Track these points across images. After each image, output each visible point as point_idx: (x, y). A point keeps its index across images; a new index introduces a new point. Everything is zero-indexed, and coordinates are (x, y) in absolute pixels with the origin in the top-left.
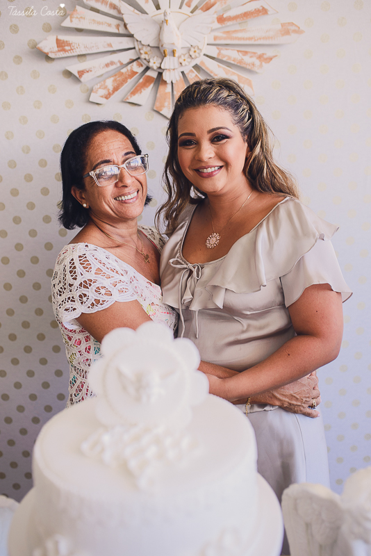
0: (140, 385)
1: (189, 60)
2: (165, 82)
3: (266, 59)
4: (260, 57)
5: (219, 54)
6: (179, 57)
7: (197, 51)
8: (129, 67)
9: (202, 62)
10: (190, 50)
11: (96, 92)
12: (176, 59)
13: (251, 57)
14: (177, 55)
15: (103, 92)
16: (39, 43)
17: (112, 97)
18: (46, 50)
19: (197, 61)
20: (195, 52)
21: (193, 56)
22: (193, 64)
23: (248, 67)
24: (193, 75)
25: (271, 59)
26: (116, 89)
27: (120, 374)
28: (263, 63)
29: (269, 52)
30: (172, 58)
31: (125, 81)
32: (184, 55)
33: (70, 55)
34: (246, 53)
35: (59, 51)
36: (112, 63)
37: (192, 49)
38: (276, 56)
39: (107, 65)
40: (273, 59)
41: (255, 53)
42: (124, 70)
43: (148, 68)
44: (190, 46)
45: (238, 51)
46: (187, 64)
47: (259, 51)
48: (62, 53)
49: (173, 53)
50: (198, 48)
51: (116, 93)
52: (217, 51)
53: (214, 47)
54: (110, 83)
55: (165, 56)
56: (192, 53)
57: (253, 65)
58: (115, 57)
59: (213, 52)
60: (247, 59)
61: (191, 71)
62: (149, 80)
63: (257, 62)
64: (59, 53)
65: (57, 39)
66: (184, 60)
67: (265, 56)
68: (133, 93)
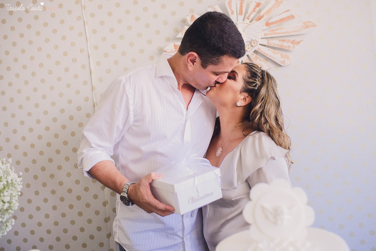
0: (277, 213)
1: (251, 48)
3: (296, 43)
4: (293, 42)
5: (268, 43)
7: (256, 43)
9: (259, 49)
10: (251, 42)
13: (287, 43)
16: (164, 48)
19: (256, 48)
20: (254, 43)
21: (253, 46)
22: (254, 50)
23: (286, 48)
24: (254, 56)
25: (300, 42)
27: (263, 208)
28: (295, 45)
29: (298, 39)
32: (248, 45)
34: (284, 41)
37: (253, 42)
38: (302, 40)
40: (301, 43)
41: (289, 40)
44: (251, 40)
45: (279, 40)
46: (250, 50)
47: (292, 39)
50: (256, 41)
52: (267, 42)
53: (265, 40)
56: (252, 44)
57: (289, 47)
59: (265, 42)
60: (285, 44)
61: (252, 54)
63: (291, 45)
65: (175, 45)
66: (248, 48)
67: (296, 41)
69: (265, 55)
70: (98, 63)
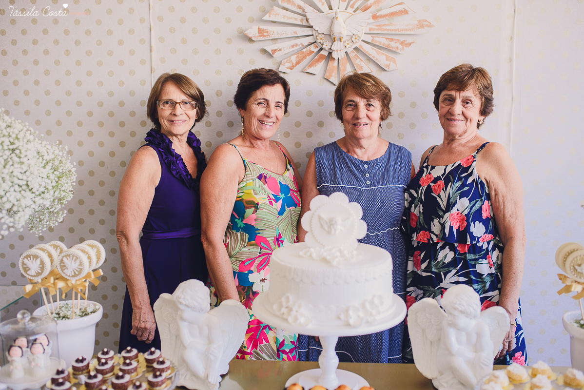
1: (351, 44)
2: (334, 59)
3: (407, 44)
4: (402, 43)
5: (373, 40)
6: (344, 42)
7: (357, 38)
8: (308, 48)
9: (360, 46)
10: (352, 37)
11: (284, 65)
12: (342, 43)
13: (395, 43)
14: (343, 40)
15: (288, 65)
16: (246, 31)
17: (295, 68)
18: (250, 36)
19: (357, 45)
20: (356, 38)
21: (354, 42)
22: (354, 47)
23: (393, 50)
24: (354, 54)
25: (410, 44)
26: (298, 63)
28: (404, 47)
29: (409, 40)
30: (339, 42)
31: (305, 57)
32: (348, 41)
33: (267, 39)
34: (392, 40)
35: (259, 36)
36: (296, 45)
37: (354, 37)
38: (414, 42)
39: (293, 46)
40: (412, 45)
41: (398, 40)
42: (304, 50)
43: (321, 49)
44: (352, 35)
45: (386, 38)
46: (350, 46)
47: (402, 39)
48: (261, 37)
49: (341, 39)
50: (358, 36)
51: (298, 65)
52: (372, 38)
53: (370, 36)
54: (294, 59)
55: (335, 41)
56: (353, 39)
57: (397, 48)
58: (299, 41)
59: (369, 38)
60: (393, 44)
61: (352, 51)
62: (322, 57)
63: (400, 47)
64: (259, 38)
65: (259, 28)
66: (348, 44)
67: (406, 42)
68: (310, 66)
69: (367, 54)
70: (162, 39)
